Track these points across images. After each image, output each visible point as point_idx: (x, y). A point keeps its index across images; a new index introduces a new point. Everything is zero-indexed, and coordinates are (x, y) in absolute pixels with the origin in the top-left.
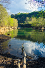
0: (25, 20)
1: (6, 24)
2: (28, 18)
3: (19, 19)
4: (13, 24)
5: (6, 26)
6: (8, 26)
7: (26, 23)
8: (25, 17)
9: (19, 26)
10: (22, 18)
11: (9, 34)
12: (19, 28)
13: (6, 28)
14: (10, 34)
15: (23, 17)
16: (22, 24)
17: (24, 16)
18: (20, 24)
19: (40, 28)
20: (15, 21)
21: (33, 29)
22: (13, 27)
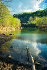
0: (28, 19)
1: (8, 24)
2: (31, 18)
3: (22, 19)
4: (15, 24)
5: (8, 26)
6: (10, 26)
7: (29, 23)
8: (29, 17)
9: (22, 26)
10: (25, 18)
11: (11, 34)
12: (22, 28)
13: (8, 28)
14: (13, 34)
15: (25, 16)
16: (25, 24)
17: (27, 16)
18: (23, 24)
19: (45, 28)
20: (18, 21)
21: (37, 29)
22: (15, 28)
